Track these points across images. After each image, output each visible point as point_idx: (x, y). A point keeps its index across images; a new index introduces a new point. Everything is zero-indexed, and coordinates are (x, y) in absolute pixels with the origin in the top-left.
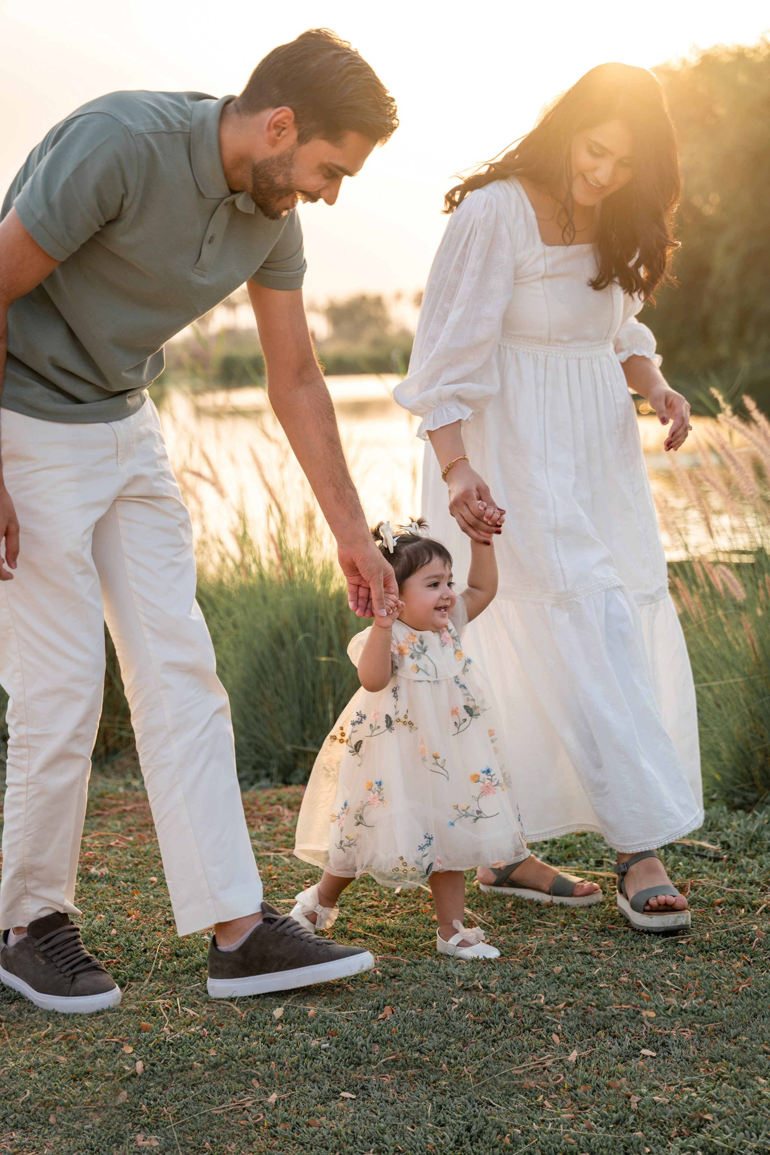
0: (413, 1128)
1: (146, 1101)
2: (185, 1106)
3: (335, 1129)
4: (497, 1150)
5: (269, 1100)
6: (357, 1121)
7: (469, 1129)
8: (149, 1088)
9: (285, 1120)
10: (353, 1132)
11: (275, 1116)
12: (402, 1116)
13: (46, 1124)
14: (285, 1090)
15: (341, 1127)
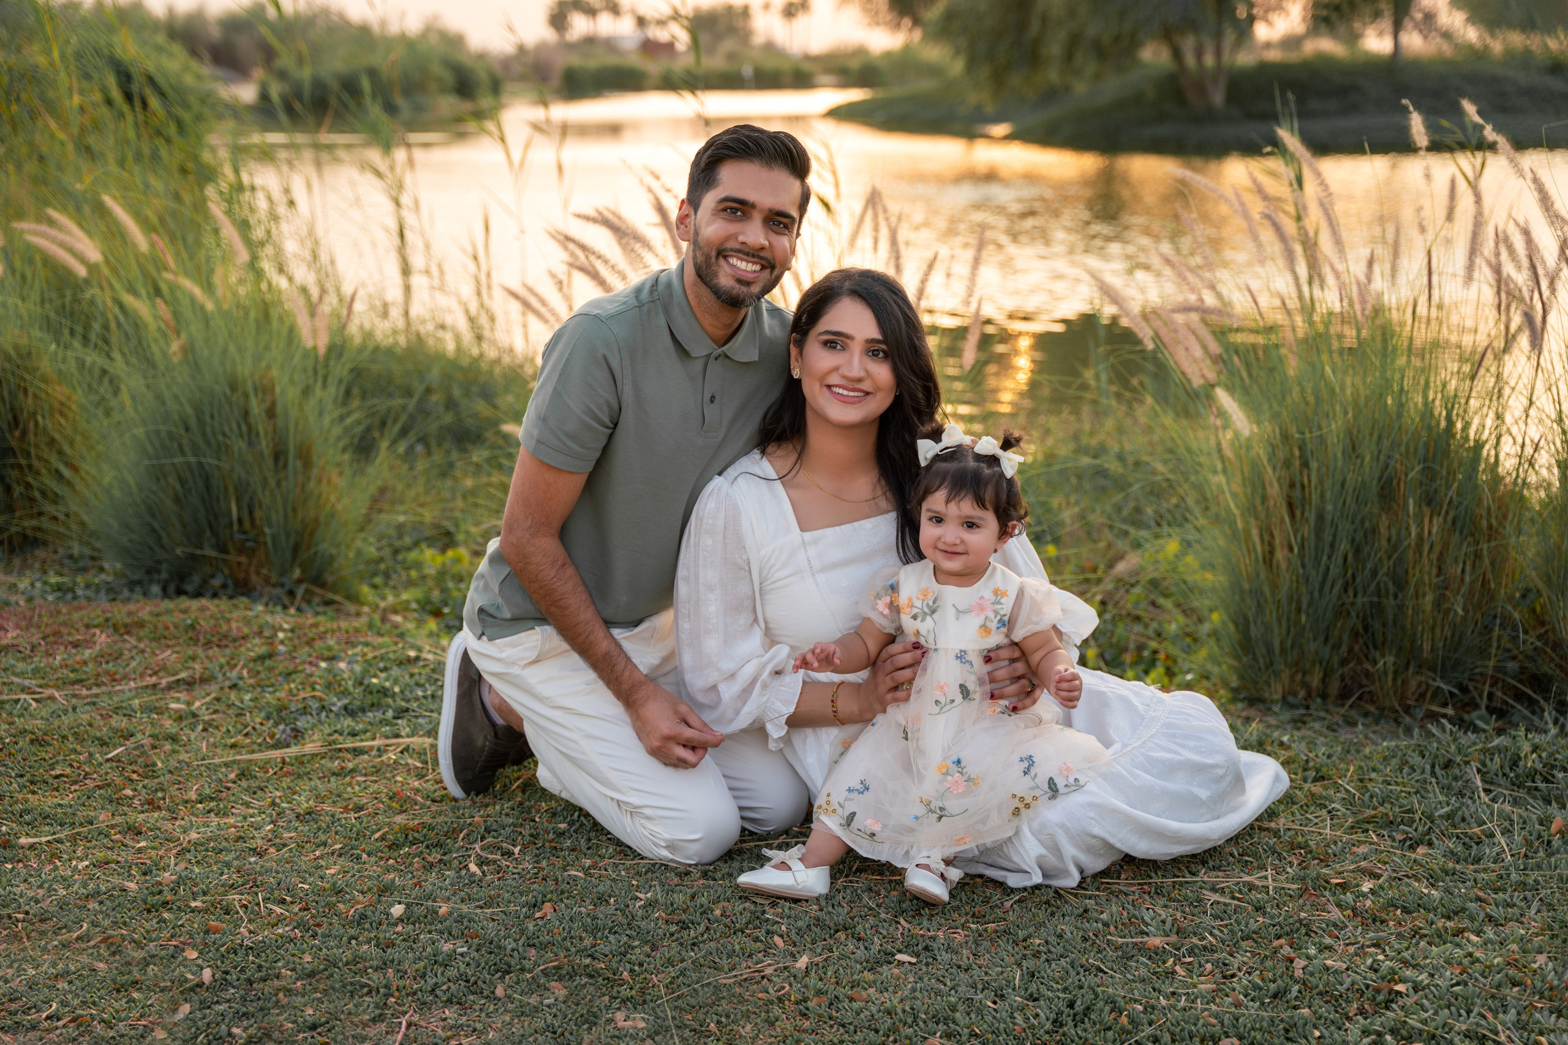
0: (995, 1003)
1: (628, 966)
2: (682, 973)
3: (888, 1004)
4: (1110, 1034)
5: (798, 965)
6: (917, 994)
7: (1071, 1005)
8: (633, 948)
9: (819, 993)
10: (912, 1009)
11: (806, 986)
12: (980, 986)
13: (492, 997)
14: (819, 950)
15: (896, 1001)
